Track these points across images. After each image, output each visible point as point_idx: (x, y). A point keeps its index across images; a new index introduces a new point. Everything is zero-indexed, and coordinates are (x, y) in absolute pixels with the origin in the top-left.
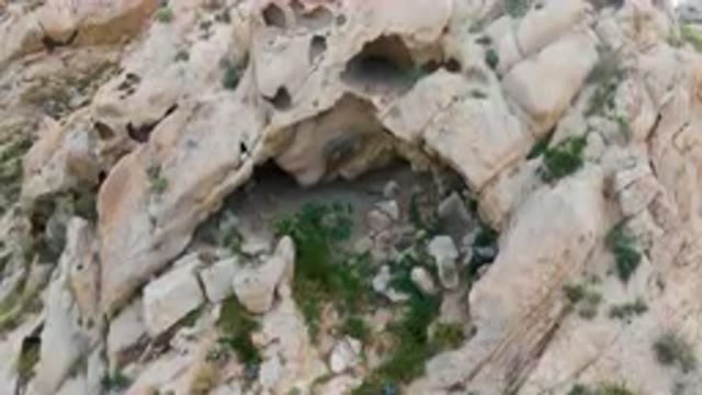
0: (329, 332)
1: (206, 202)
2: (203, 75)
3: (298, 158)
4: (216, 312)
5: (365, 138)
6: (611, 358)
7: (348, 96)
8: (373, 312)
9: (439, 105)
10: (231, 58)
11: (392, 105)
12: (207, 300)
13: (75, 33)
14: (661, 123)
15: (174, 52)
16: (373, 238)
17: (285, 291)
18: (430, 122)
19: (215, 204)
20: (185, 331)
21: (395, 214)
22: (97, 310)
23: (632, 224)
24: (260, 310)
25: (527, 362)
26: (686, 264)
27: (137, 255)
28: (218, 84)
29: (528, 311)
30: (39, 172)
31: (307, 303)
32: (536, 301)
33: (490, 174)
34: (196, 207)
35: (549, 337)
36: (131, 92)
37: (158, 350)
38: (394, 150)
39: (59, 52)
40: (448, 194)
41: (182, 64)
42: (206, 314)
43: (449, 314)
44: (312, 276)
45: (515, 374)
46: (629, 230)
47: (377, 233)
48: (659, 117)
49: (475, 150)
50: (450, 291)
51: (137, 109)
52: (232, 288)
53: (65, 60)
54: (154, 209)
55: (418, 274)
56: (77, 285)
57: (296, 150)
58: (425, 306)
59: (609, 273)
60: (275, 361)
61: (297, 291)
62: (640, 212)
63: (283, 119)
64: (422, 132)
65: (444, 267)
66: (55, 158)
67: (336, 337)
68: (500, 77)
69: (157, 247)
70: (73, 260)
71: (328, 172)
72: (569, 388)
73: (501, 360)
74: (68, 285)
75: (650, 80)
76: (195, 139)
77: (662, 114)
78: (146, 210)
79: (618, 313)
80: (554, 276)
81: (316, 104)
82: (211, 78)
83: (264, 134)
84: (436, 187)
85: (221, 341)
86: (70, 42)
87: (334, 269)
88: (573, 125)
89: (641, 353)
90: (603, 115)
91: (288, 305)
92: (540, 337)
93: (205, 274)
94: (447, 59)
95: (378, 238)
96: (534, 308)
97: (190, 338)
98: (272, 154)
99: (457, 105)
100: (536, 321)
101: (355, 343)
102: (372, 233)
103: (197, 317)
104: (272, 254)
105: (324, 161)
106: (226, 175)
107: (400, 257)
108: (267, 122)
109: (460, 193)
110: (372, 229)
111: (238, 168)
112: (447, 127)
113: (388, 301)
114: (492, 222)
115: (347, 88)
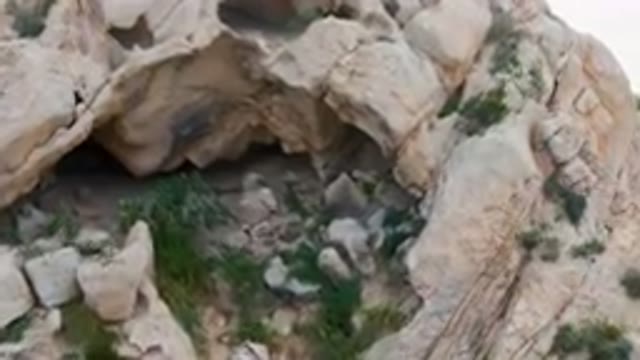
0: (219, 340)
1: (19, 173)
4: (55, 319)
6: (586, 297)
7: (224, 35)
8: (271, 316)
9: (345, 48)
11: (280, 50)
12: (37, 302)
14: (560, 88)
16: (247, 232)
17: (151, 291)
18: (337, 65)
19: (29, 180)
21: (272, 203)
23: (568, 170)
24: (115, 317)
25: (491, 327)
26: (623, 211)
28: (8, 30)
29: (482, 268)
32: (492, 253)
33: (414, 122)
34: (4, 179)
35: (511, 292)
40: (332, 178)
42: (38, 321)
43: (374, 297)
45: (480, 342)
46: (567, 176)
47: (252, 226)
48: (556, 84)
49: (394, 94)
50: (367, 277)
52: (76, 285)
55: (330, 256)
57: (146, 110)
58: (339, 298)
59: (558, 219)
61: (162, 294)
62: (573, 158)
63: (141, 57)
64: (327, 77)
65: (356, 250)
67: (232, 345)
68: (402, 26)
71: (173, 153)
72: (553, 332)
73: (459, 331)
75: (545, 43)
77: (559, 79)
79: (580, 253)
80: (505, 223)
81: (189, 38)
83: (116, 76)
87: (211, 263)
88: (481, 82)
89: (613, 290)
90: (509, 72)
91: (158, 306)
92: (501, 293)
93: (33, 265)
94: (336, 7)
95: (253, 232)
96: (490, 262)
97: (17, 357)
98: (117, 109)
99: (363, 48)
100: (493, 277)
101: (259, 349)
102: (245, 226)
103: (25, 327)
104: (121, 245)
105: (169, 137)
106: (52, 134)
107: (293, 247)
108: (113, 67)
109: (350, 174)
110: (245, 222)
111: (70, 126)
112: (359, 69)
113: (292, 295)
114: (413, 185)
115: (224, 27)
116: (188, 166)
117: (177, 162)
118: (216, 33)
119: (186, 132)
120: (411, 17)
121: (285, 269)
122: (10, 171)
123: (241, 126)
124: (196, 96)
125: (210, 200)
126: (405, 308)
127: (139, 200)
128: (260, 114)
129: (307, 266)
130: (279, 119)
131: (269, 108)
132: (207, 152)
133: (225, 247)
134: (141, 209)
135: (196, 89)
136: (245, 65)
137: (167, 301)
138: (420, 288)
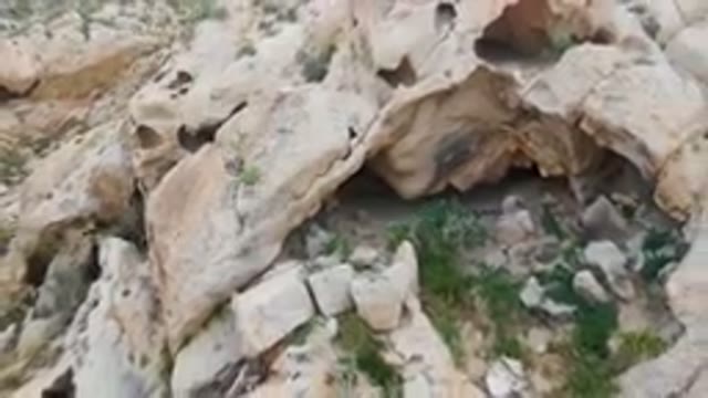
0: (477, 354)
1: (306, 199)
2: (277, 70)
3: (409, 154)
4: (332, 326)
5: (484, 137)
7: (480, 68)
8: (526, 334)
9: (599, 72)
10: (308, 51)
11: (533, 81)
12: (317, 311)
13: (36, 83)
15: (235, 50)
16: (505, 252)
17: (414, 304)
19: (313, 206)
20: (293, 349)
21: (529, 224)
22: (152, 343)
24: (385, 327)
27: (219, 263)
28: (298, 77)
30: (50, 196)
31: (442, 320)
33: (675, 144)
34: (293, 204)
36: (184, 91)
37: (255, 378)
38: (519, 152)
39: (15, 106)
41: (246, 59)
42: (319, 328)
43: (632, 321)
44: (442, 291)
47: (509, 247)
49: (655, 118)
50: (625, 301)
51: (194, 109)
53: (20, 116)
54: (243, 204)
55: (585, 279)
56: (124, 312)
57: (411, 140)
58: (595, 320)
60: (421, 379)
61: (424, 307)
63: (405, 94)
64: (581, 104)
65: (613, 272)
66: (72, 179)
67: (487, 359)
68: (663, 47)
69: (245, 252)
70: (116, 285)
71: (437, 179)
74: (112, 313)
76: (288, 126)
78: (234, 206)
81: (448, 74)
82: (286, 73)
83: (383, 113)
84: (572, 195)
85: (343, 361)
86: (27, 94)
87: (469, 282)
91: (420, 320)
93: (313, 279)
94: (592, 33)
95: (511, 252)
97: (302, 358)
98: (386, 141)
99: (620, 73)
101: (515, 365)
102: (503, 247)
103: (308, 332)
104: (389, 263)
105: (433, 166)
106: (330, 166)
107: (550, 267)
108: (382, 104)
109: (608, 196)
110: (504, 242)
111: (346, 158)
112: (616, 93)
113: (547, 314)
114: (676, 209)
115: (481, 62)
116: (451, 191)
117: (441, 187)
118: (472, 68)
119: (449, 158)
120: (672, 36)
121: (541, 290)
122: (297, 197)
123: (500, 151)
124: (456, 127)
125: (469, 221)
126: (665, 334)
127: (405, 222)
128: (518, 140)
129: (562, 286)
130: (536, 143)
131: (527, 134)
132: (470, 176)
133: (483, 266)
134: (406, 229)
135: (457, 119)
136: (502, 95)
137: (430, 315)
138: (682, 314)
